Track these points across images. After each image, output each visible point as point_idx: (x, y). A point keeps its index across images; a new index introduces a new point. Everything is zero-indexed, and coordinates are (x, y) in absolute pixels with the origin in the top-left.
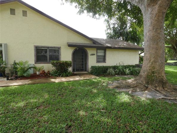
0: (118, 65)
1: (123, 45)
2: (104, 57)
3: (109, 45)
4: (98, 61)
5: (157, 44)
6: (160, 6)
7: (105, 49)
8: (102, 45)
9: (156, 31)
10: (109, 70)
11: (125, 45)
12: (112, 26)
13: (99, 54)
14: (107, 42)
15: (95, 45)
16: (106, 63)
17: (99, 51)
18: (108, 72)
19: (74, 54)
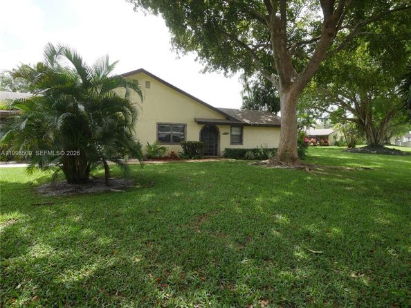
0: (259, 147)
1: (267, 121)
2: (241, 136)
3: (247, 121)
4: (232, 143)
5: (290, 126)
6: (291, 94)
7: (242, 126)
8: (237, 121)
9: (289, 115)
10: (247, 154)
11: (269, 120)
12: (251, 86)
13: (234, 133)
14: (244, 116)
15: (229, 122)
16: (242, 144)
17: (234, 129)
18: (246, 156)
19: (202, 133)
